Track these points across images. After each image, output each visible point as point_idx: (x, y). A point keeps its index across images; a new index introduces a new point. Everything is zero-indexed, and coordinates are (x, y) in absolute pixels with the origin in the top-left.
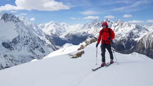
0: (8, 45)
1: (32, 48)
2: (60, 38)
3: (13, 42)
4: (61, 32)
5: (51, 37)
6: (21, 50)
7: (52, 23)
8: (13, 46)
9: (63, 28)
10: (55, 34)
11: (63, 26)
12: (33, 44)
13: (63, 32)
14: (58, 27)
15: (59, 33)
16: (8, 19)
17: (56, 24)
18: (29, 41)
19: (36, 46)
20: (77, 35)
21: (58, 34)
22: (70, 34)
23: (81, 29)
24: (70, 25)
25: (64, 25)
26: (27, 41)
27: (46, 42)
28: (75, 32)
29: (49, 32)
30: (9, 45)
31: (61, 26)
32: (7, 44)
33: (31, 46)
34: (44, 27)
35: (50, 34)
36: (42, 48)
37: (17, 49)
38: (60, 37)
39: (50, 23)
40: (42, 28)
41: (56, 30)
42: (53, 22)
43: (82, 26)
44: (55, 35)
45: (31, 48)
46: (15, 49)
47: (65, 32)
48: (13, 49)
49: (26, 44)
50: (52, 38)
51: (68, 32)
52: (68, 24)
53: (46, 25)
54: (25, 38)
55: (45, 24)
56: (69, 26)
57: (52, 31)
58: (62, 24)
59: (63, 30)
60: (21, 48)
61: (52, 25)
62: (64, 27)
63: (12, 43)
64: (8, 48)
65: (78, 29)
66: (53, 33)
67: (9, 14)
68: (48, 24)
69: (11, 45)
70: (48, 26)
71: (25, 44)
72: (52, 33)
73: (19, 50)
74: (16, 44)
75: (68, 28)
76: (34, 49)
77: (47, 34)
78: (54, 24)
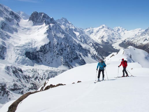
0: (34, 55)
1: (68, 60)
2: (112, 47)
3: (41, 51)
4: (114, 39)
5: (102, 45)
6: (52, 62)
7: (103, 27)
8: (40, 57)
9: (117, 34)
10: (106, 41)
11: (117, 31)
12: (70, 55)
13: (117, 39)
14: (111, 32)
15: (111, 40)
16: (38, 20)
17: (108, 28)
18: (65, 50)
19: (75, 56)
20: (135, 43)
21: (110, 42)
22: (126, 41)
23: (141, 35)
24: (127, 30)
25: (119, 30)
26: (62, 50)
27: (91, 52)
28: (133, 38)
29: (99, 39)
30: (36, 56)
31: (115, 32)
32: (32, 53)
33: (66, 57)
34: (92, 32)
35: (99, 41)
36: (84, 60)
37: (47, 61)
38: (113, 45)
39: (101, 27)
40: (90, 34)
41: (108, 36)
42: (104, 25)
43: (143, 31)
44: (106, 43)
45: (66, 59)
46: (43, 61)
47: (120, 39)
48: (41, 61)
49: (60, 54)
50: (101, 47)
51: (123, 39)
52: (124, 29)
53: (96, 29)
54: (59, 46)
55: (94, 29)
56: (126, 32)
57: (103, 37)
58: (116, 29)
59: (117, 36)
60: (53, 59)
61: (103, 30)
62: (119, 32)
63: (39, 52)
64: (33, 59)
65: (138, 34)
66: (104, 40)
67: (40, 13)
68: (98, 29)
69: (39, 55)
70: (98, 32)
71: (58, 54)
72: (102, 41)
73: (49, 62)
74: (45, 54)
75: (124, 34)
76: (71, 61)
77: (96, 41)
78: (105, 29)
